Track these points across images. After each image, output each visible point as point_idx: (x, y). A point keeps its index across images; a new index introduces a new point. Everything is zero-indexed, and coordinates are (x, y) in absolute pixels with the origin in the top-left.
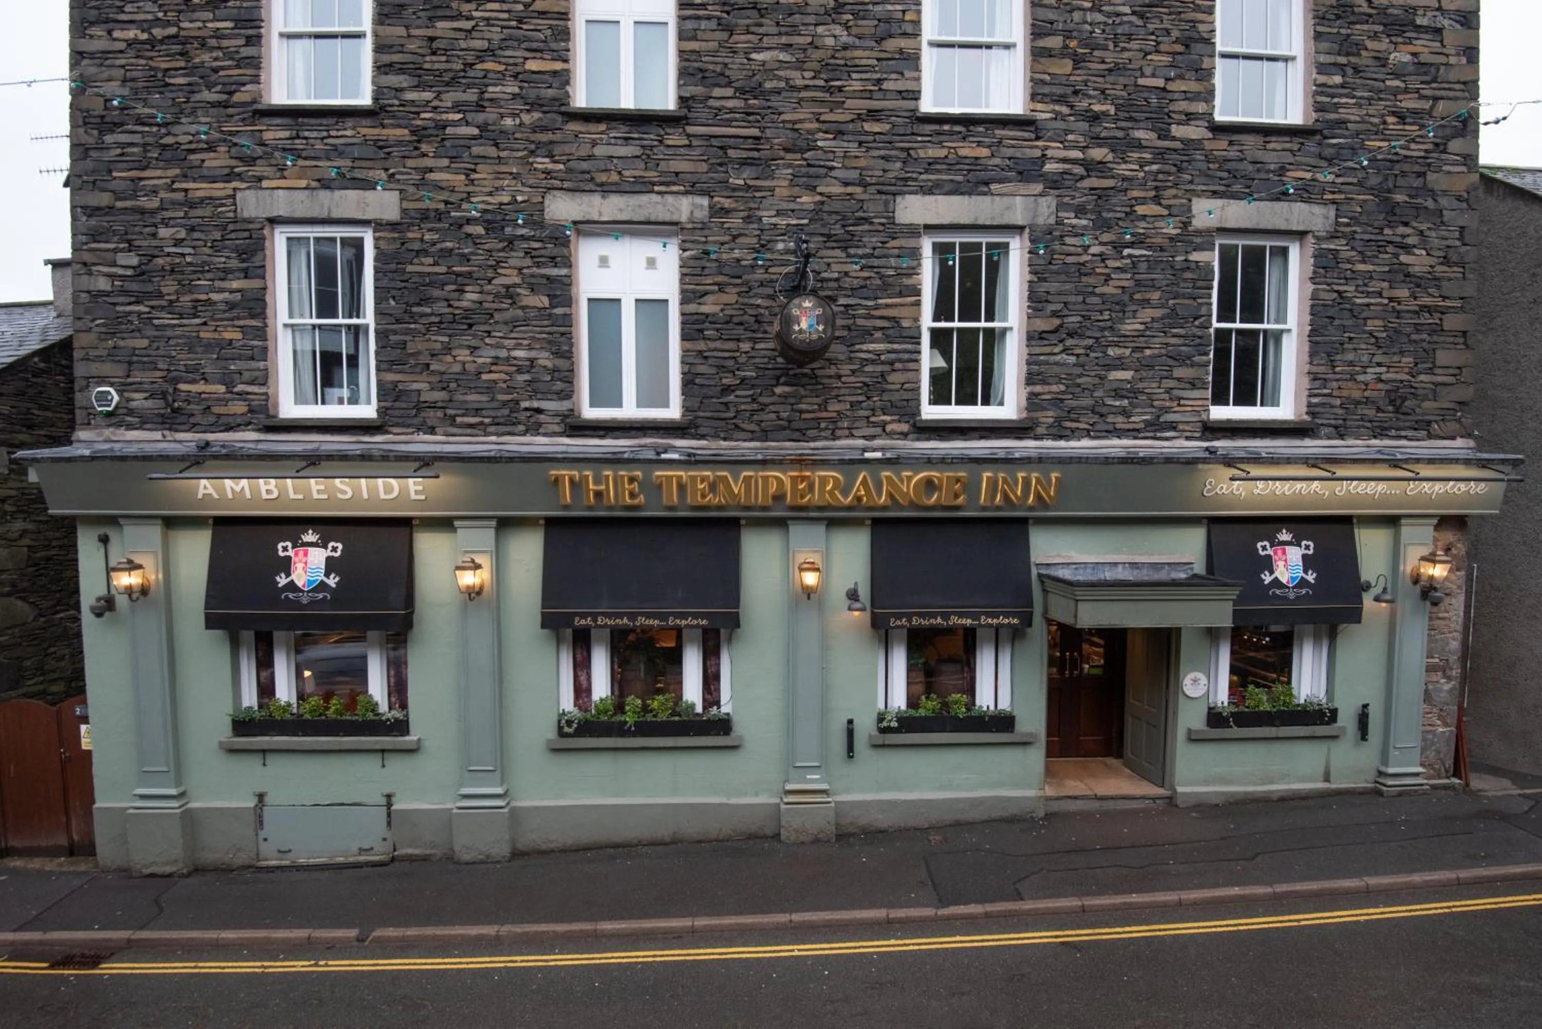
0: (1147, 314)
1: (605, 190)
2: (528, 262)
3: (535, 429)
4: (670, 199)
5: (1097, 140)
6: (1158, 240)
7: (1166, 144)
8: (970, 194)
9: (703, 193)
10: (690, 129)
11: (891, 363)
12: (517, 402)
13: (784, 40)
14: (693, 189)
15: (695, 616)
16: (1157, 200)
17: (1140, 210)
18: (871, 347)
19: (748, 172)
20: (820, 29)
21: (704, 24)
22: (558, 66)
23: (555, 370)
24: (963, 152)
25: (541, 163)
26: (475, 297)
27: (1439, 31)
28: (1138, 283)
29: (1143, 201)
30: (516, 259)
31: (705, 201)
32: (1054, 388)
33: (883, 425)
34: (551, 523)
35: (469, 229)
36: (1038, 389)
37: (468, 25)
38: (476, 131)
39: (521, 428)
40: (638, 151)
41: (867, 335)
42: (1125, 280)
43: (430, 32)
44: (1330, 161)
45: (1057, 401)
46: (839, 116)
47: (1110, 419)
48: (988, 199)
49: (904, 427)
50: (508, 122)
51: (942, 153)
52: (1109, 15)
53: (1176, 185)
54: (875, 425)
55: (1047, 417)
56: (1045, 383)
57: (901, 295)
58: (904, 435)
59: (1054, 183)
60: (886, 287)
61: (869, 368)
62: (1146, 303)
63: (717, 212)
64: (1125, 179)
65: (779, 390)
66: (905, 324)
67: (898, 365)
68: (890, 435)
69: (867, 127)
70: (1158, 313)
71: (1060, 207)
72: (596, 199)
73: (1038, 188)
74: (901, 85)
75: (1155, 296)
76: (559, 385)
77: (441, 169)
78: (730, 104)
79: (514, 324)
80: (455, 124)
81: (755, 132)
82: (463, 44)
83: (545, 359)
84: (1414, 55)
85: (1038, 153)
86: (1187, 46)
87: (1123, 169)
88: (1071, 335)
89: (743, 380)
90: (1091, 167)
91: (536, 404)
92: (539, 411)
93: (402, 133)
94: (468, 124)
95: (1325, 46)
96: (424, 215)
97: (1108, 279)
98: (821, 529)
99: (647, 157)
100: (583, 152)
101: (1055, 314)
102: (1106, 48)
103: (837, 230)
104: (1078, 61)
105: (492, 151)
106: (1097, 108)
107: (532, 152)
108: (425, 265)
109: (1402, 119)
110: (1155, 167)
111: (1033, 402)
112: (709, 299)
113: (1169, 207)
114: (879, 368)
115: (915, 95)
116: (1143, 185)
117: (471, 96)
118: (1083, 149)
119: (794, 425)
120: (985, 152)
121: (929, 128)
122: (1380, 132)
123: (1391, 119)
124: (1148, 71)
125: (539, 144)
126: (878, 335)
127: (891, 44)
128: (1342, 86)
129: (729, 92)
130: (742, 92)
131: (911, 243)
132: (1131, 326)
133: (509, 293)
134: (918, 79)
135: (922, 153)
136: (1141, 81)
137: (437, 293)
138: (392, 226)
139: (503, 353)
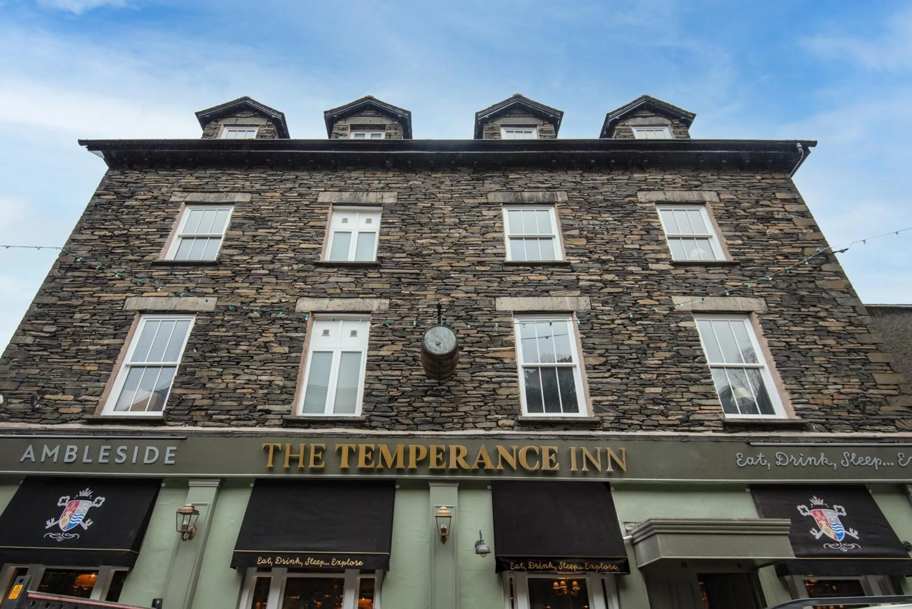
0: (661, 355)
1: (332, 297)
2: (281, 330)
3: (262, 423)
4: (368, 300)
5: (608, 271)
6: (656, 316)
7: (648, 272)
8: (538, 296)
9: (386, 298)
10: (381, 271)
11: (499, 383)
12: (255, 406)
13: (433, 235)
14: (381, 296)
16: (650, 297)
17: (641, 302)
18: (485, 374)
19: (412, 288)
20: (451, 231)
21: (392, 230)
22: (317, 246)
23: (284, 387)
24: (531, 278)
25: (300, 285)
26: (244, 348)
27: (790, 220)
28: (650, 338)
29: (642, 298)
30: (275, 328)
31: (387, 301)
32: (610, 398)
33: (497, 421)
35: (251, 315)
36: (598, 398)
37: (274, 231)
38: (267, 272)
39: (254, 422)
40: (353, 280)
41: (482, 367)
42: (642, 336)
43: (254, 234)
44: (751, 277)
45: (613, 406)
46: (462, 264)
47: (654, 417)
48: (549, 298)
49: (511, 422)
50: (286, 268)
51: (520, 278)
52: (602, 221)
53: (659, 290)
54: (491, 420)
55: (610, 415)
56: (602, 394)
57: (502, 346)
58: (512, 427)
59: (586, 291)
60: (492, 340)
61: (485, 386)
62: (659, 349)
63: (392, 306)
64: (627, 288)
65: (426, 399)
66: (506, 361)
67: (504, 384)
68: (502, 427)
69: (478, 268)
70: (668, 355)
71: (592, 301)
72: (326, 301)
73: (578, 293)
74: (495, 251)
75: (664, 345)
76: (285, 396)
77: (243, 288)
78: (404, 260)
79: (264, 362)
80: (256, 269)
81: (418, 271)
82: (270, 238)
83: (279, 381)
84: (781, 230)
85: (575, 278)
86: (648, 232)
87: (624, 283)
88: (614, 367)
89: (403, 393)
90: (606, 283)
91: (267, 407)
92: (268, 412)
93: (229, 273)
94: (263, 269)
95: (726, 228)
96: (227, 309)
97: (630, 338)
99: (357, 282)
100: (323, 280)
101: (601, 355)
102: (603, 234)
103: (463, 314)
104: (589, 239)
105: (274, 280)
106: (604, 257)
107: (295, 281)
108: (222, 332)
109: (786, 257)
110: (644, 283)
111: (597, 406)
112: (385, 348)
113: (658, 300)
114: (492, 386)
115: (503, 255)
116: (639, 290)
117: (269, 258)
118: (600, 275)
119: (436, 420)
120: (544, 278)
121: (511, 268)
122: (776, 263)
123: (779, 257)
124: (629, 242)
125: (299, 277)
126: (490, 367)
127: (489, 236)
128: (744, 244)
129: (405, 255)
130: (410, 255)
131: (506, 319)
132: (652, 362)
133: (266, 346)
134: (504, 248)
135: (508, 279)
136: (625, 246)
137: (223, 346)
138: (208, 313)
139: (254, 378)
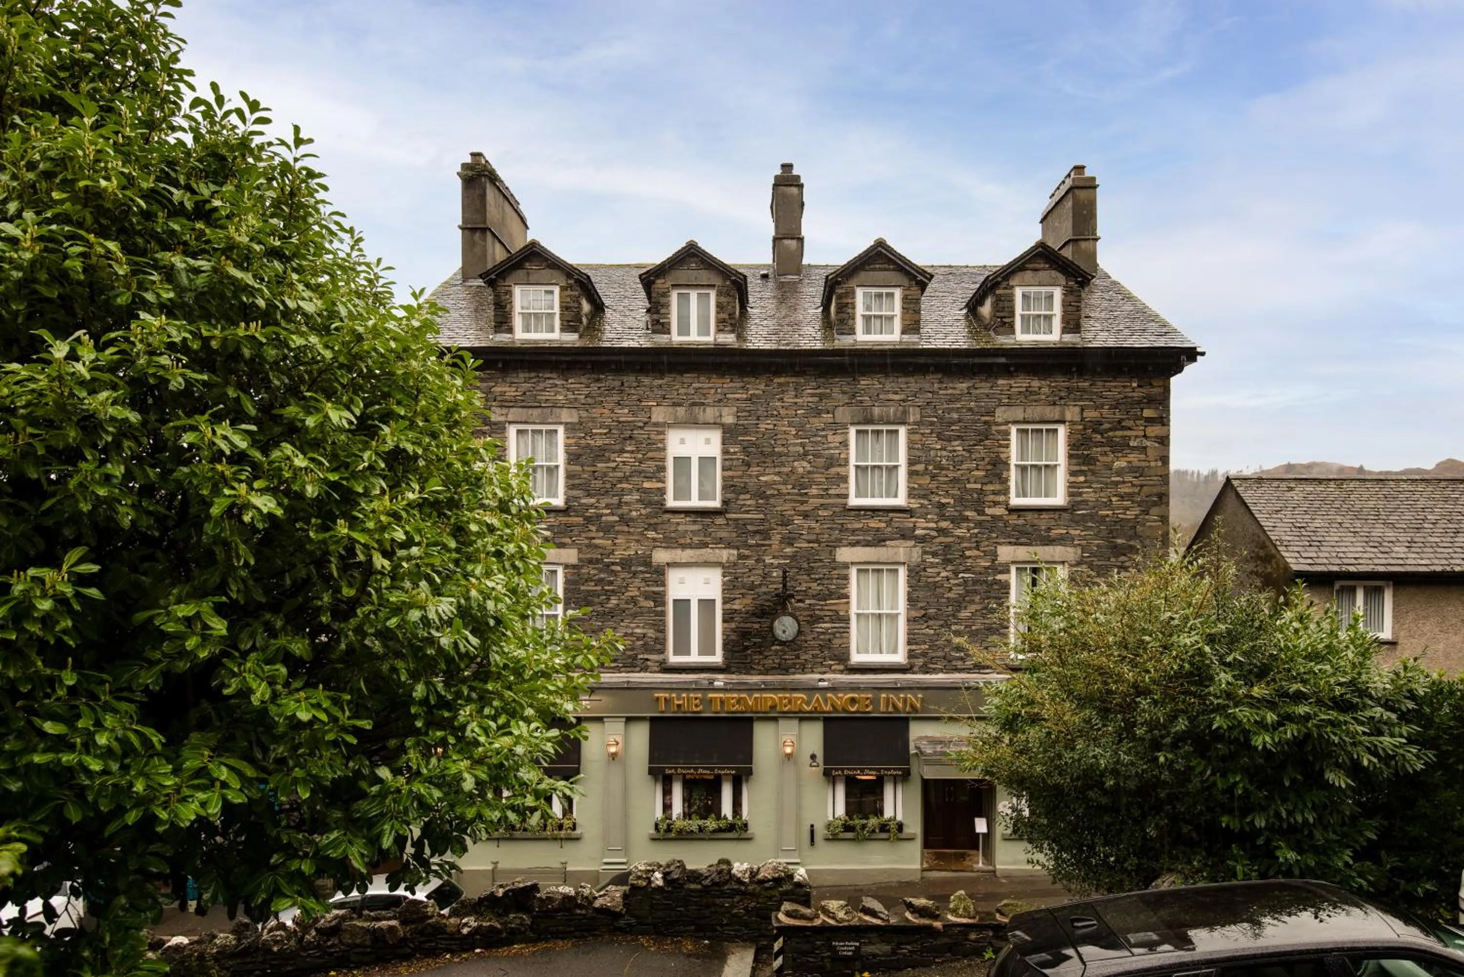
0: (973, 608)
1: (684, 547)
2: (643, 584)
3: (645, 669)
4: (717, 551)
5: (942, 517)
6: (978, 569)
7: (983, 518)
8: (876, 546)
9: (734, 548)
10: (728, 516)
11: (834, 634)
12: (636, 655)
13: (777, 470)
14: (729, 545)
15: (729, 768)
16: (977, 548)
17: (968, 553)
18: (824, 625)
19: (758, 537)
20: (796, 464)
21: (735, 463)
22: (660, 485)
23: (657, 639)
24: (872, 525)
25: (651, 534)
26: (615, 602)
27: (1145, 448)
28: (967, 591)
29: (970, 549)
30: (637, 582)
31: (735, 552)
32: (923, 647)
33: (831, 666)
34: (653, 720)
35: (614, 568)
36: (914, 647)
37: (614, 465)
38: (617, 519)
39: (638, 669)
40: (700, 527)
41: (820, 619)
42: (960, 590)
43: (593, 469)
44: (1077, 523)
45: (924, 654)
46: (805, 508)
47: (954, 663)
48: (884, 549)
49: (841, 667)
50: (634, 513)
51: (860, 526)
52: (950, 451)
53: (988, 539)
54: (826, 666)
55: (920, 662)
56: (917, 644)
57: (839, 598)
58: (841, 672)
59: (922, 540)
60: (831, 595)
61: (822, 637)
62: (972, 602)
63: (741, 557)
64: (959, 537)
65: (774, 648)
66: (841, 613)
67: (838, 635)
68: (834, 672)
69: (820, 513)
70: (979, 607)
71: (925, 553)
72: (679, 552)
73: (912, 543)
74: (837, 492)
75: (977, 598)
76: (659, 647)
77: (599, 538)
78: (749, 502)
79: (634, 616)
80: (606, 515)
81: (761, 516)
82: (611, 475)
83: (651, 633)
84: (1129, 462)
85: (911, 525)
86: (994, 465)
87: (958, 532)
88: (930, 619)
89: (755, 643)
90: (941, 531)
91: (646, 656)
92: (647, 660)
93: (580, 520)
94: (613, 515)
95: (1074, 461)
96: (590, 561)
97: (950, 589)
98: (795, 723)
99: (705, 532)
100: (672, 529)
101: (922, 608)
102: (948, 469)
103: (805, 565)
104: (933, 477)
105: (626, 529)
106: (944, 501)
107: (646, 529)
108: (591, 587)
109: (1122, 497)
110: (976, 531)
111: (911, 655)
112: (737, 602)
113: (984, 552)
114: (827, 637)
115: (846, 496)
116: (969, 540)
117: (615, 500)
118: (936, 522)
119: (782, 666)
120: (883, 525)
121: (853, 513)
122: (1108, 505)
123: (1114, 499)
124: (972, 480)
125: (650, 524)
126: (827, 619)
127: (833, 470)
128: (1085, 482)
129: (748, 496)
130: (754, 496)
131: (844, 572)
132: (964, 614)
133: (633, 600)
134: (847, 488)
135: (849, 526)
136: (968, 486)
137: (596, 600)
138: (574, 567)
139: (630, 631)
